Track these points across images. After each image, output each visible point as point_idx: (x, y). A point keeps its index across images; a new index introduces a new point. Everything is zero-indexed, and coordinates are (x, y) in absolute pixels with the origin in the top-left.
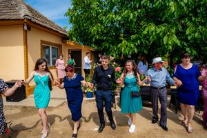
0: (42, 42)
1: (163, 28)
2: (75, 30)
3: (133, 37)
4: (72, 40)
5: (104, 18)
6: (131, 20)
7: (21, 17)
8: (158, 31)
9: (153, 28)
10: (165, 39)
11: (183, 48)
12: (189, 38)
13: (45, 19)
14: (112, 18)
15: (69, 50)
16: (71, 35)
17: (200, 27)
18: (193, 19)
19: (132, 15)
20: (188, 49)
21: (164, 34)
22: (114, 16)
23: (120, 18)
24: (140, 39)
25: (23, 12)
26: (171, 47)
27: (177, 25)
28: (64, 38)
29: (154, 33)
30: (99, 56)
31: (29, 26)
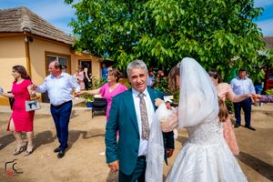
0: (47, 53)
2: (82, 40)
5: (109, 28)
7: (21, 29)
10: (153, 51)
15: (79, 61)
18: (185, 32)
19: (131, 26)
24: (141, 50)
27: (170, 37)
31: (31, 37)
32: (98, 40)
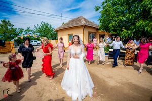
0: (89, 32)
2: (102, 26)
3: (132, 27)
4: (101, 30)
5: (117, 19)
6: (131, 19)
7: (83, 24)
9: (141, 22)
13: (90, 22)
15: (100, 34)
16: (100, 28)
19: (131, 16)
22: (122, 18)
25: (83, 23)
28: (98, 30)
29: (142, 25)
31: (85, 27)
32: (111, 25)
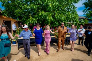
1: (47, 13)
3: (35, 16)
4: (5, 15)
5: (22, 7)
6: (35, 9)
8: (45, 14)
9: (43, 12)
10: (48, 17)
11: (54, 22)
12: (56, 18)
14: (26, 7)
15: (4, 21)
16: (3, 12)
17: (59, 14)
18: (57, 11)
19: (35, 7)
20: (56, 22)
21: (47, 16)
22: (27, 6)
23: (30, 8)
24: (38, 17)
26: (50, 21)
27: (52, 13)
29: (44, 15)
30: (20, 24)
